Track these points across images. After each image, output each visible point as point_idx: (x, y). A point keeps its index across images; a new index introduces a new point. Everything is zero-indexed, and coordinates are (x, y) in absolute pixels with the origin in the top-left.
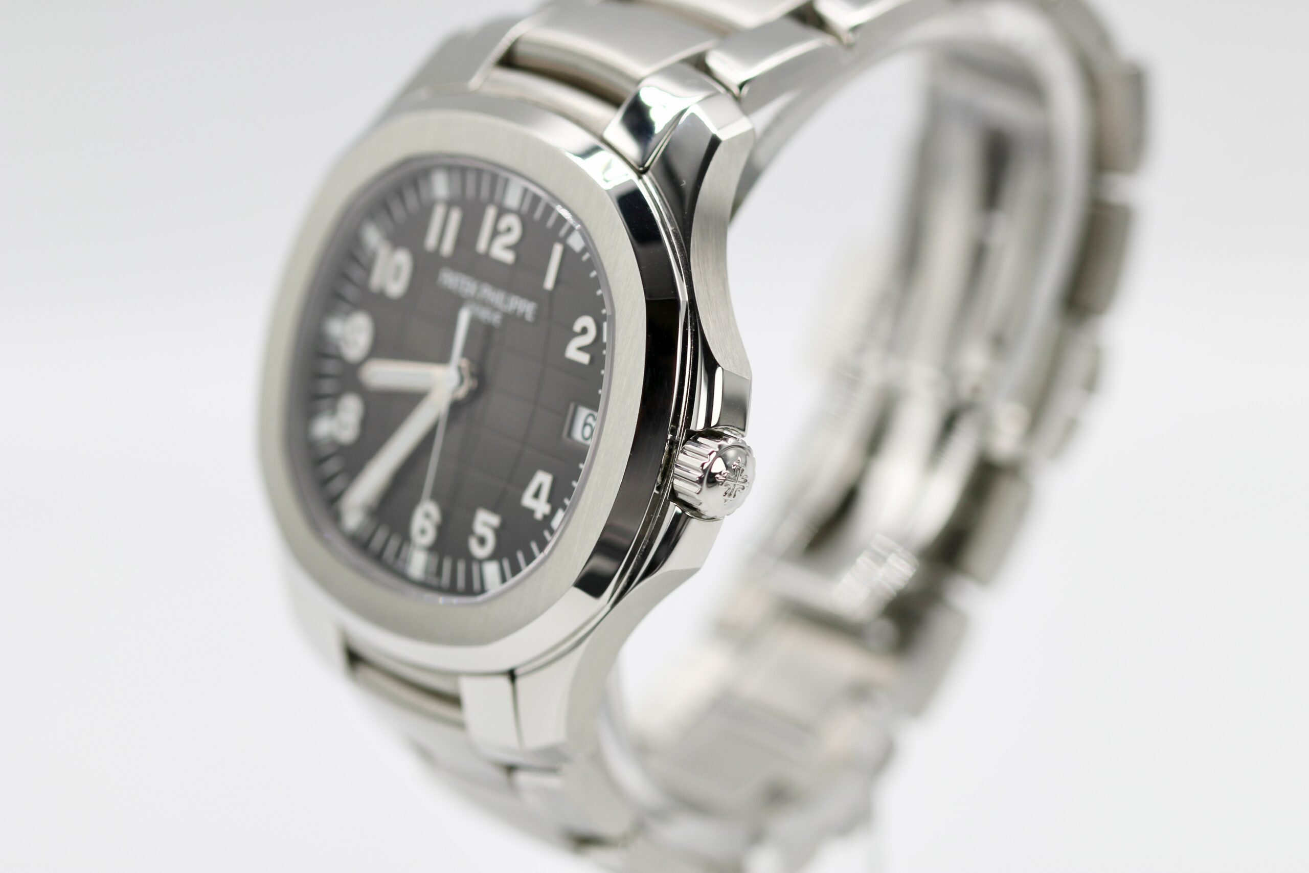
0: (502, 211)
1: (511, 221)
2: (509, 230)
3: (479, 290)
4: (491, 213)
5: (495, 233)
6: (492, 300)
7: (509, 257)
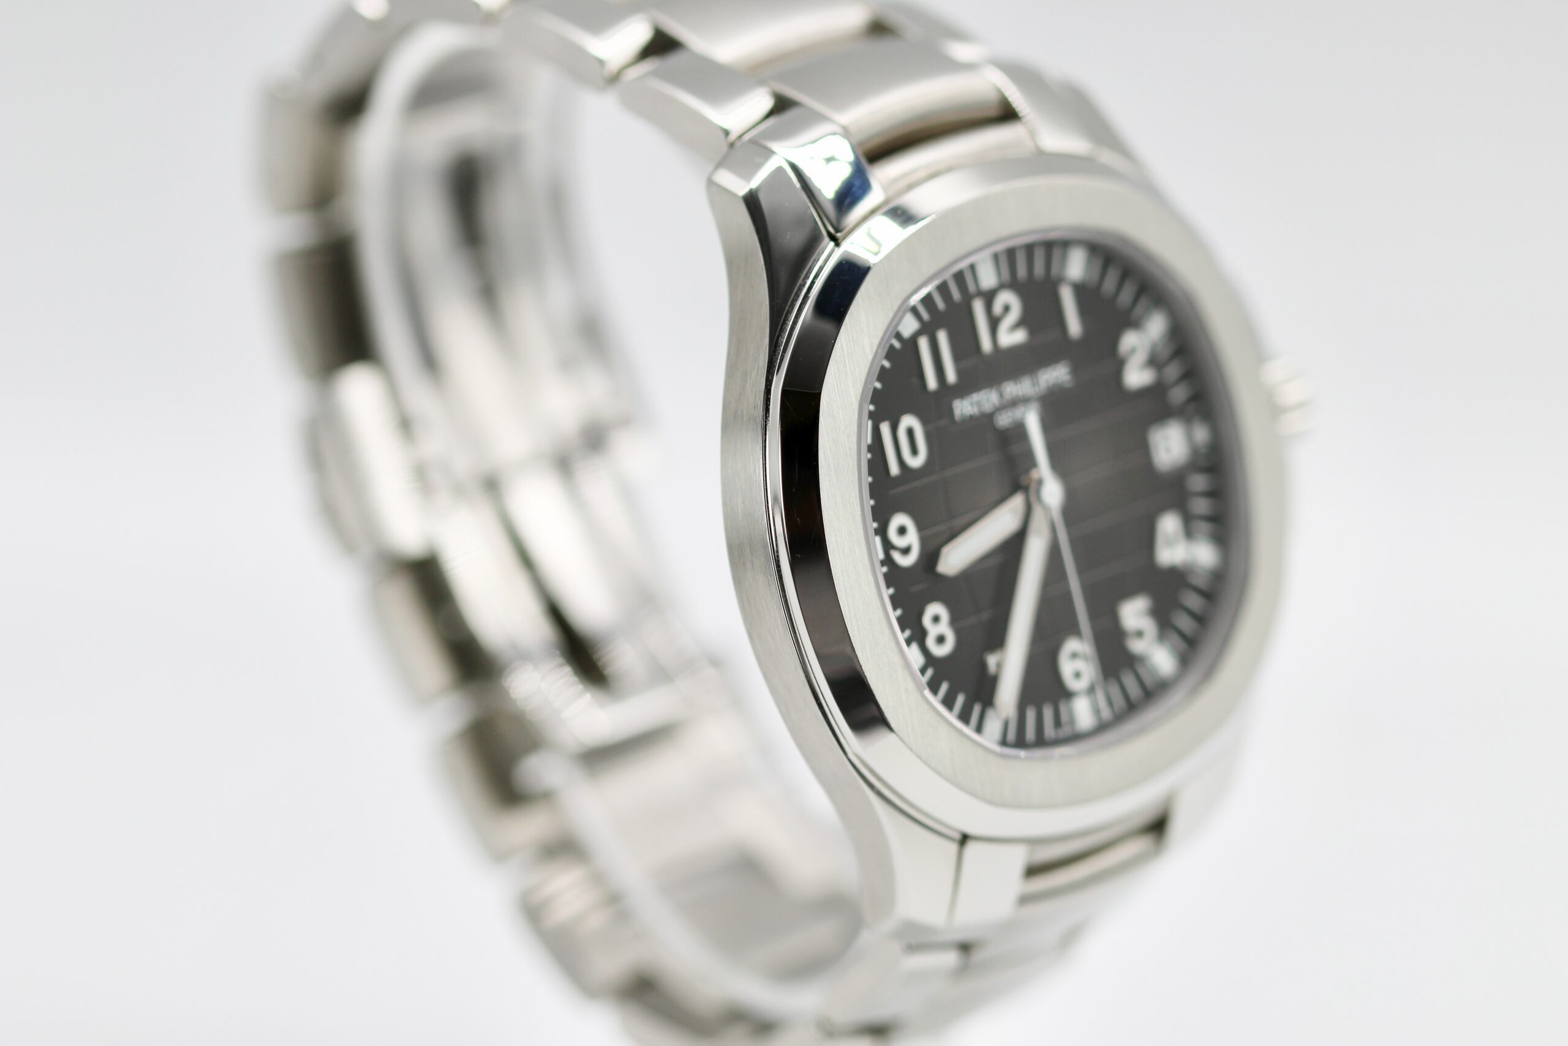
0: (989, 297)
1: (1006, 297)
2: (1007, 309)
3: (1001, 395)
4: (978, 307)
5: (994, 323)
6: (1020, 394)
7: (1019, 337)
